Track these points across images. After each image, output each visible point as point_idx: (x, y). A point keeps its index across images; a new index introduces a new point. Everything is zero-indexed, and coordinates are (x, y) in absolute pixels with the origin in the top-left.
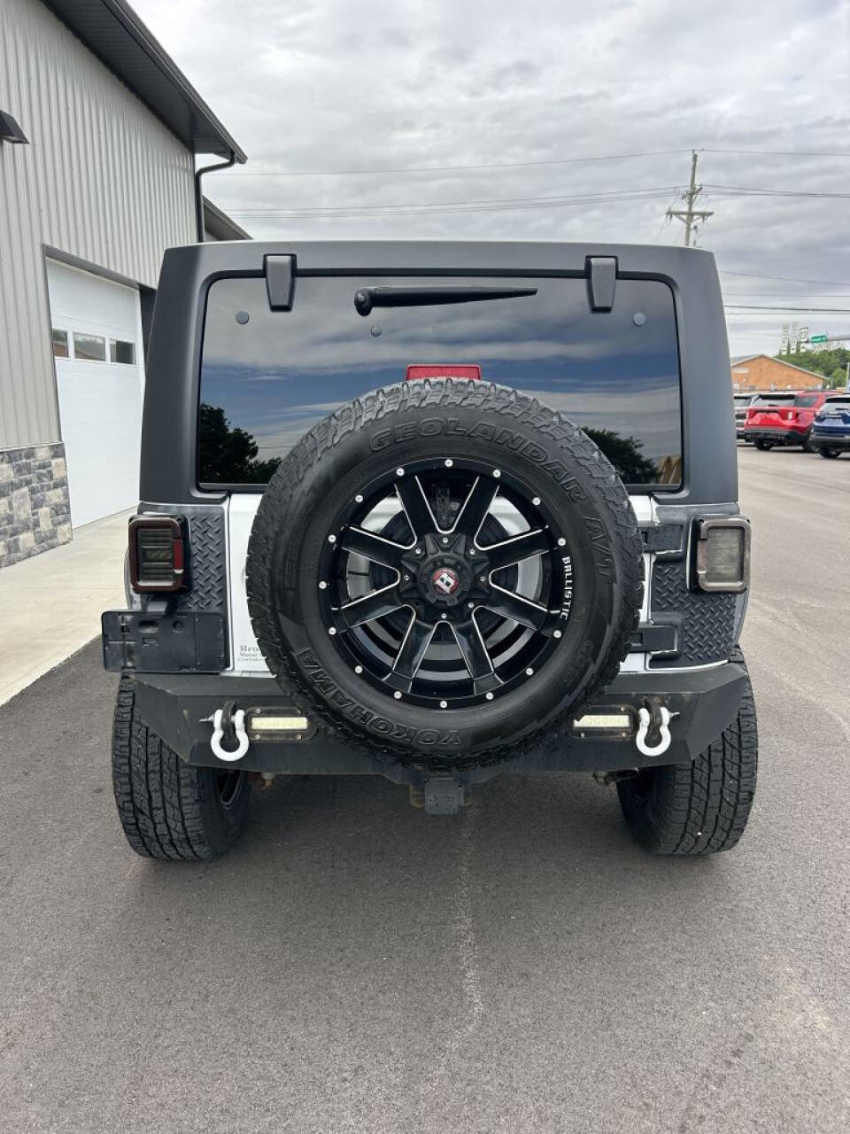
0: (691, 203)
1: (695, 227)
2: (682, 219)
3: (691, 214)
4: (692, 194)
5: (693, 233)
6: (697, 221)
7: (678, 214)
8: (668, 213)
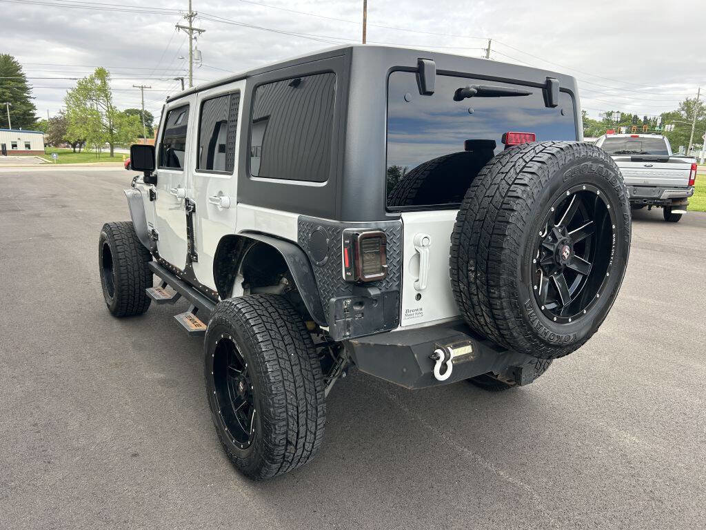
0: (191, 22)
1: (195, 38)
2: (186, 32)
3: (192, 29)
4: (191, 16)
5: (194, 41)
6: (195, 34)
7: (183, 27)
8: (177, 26)
